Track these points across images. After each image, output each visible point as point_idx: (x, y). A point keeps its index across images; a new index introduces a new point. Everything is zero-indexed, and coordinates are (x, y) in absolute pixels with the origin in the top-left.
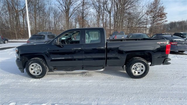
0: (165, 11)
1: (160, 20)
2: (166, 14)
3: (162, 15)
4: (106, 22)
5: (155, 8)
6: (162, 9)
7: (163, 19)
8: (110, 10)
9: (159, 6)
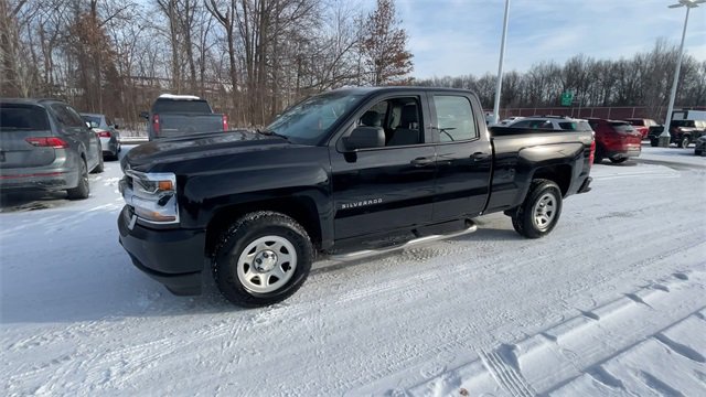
0: (408, 47)
1: (394, 74)
2: (411, 56)
3: (401, 59)
4: (202, 61)
5: (381, 32)
6: (400, 37)
7: (403, 73)
8: (227, 15)
9: (392, 27)
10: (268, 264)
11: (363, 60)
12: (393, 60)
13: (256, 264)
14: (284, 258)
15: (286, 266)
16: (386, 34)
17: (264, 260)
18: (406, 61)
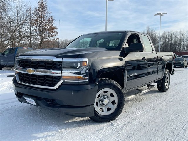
1: (49, 36)
2: (57, 28)
3: (52, 29)
6: (51, 20)
9: (47, 15)
10: (106, 102)
11: (32, 29)
12: (48, 30)
13: (101, 103)
14: (112, 99)
15: (113, 103)
16: (44, 18)
17: (104, 100)
18: (54, 31)
